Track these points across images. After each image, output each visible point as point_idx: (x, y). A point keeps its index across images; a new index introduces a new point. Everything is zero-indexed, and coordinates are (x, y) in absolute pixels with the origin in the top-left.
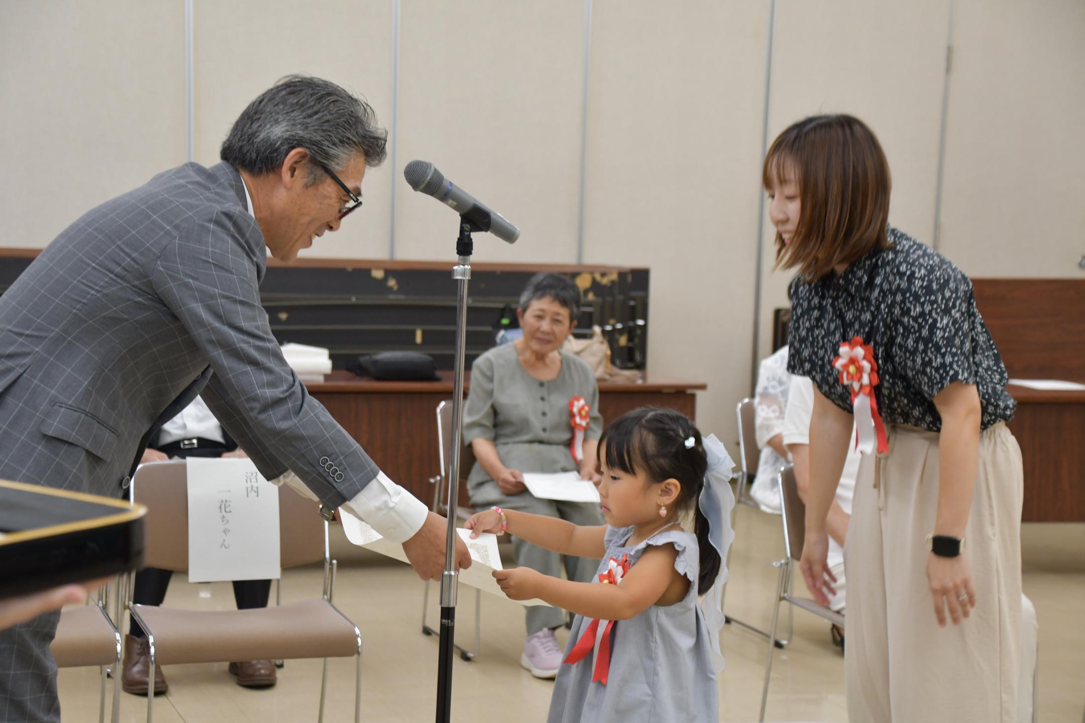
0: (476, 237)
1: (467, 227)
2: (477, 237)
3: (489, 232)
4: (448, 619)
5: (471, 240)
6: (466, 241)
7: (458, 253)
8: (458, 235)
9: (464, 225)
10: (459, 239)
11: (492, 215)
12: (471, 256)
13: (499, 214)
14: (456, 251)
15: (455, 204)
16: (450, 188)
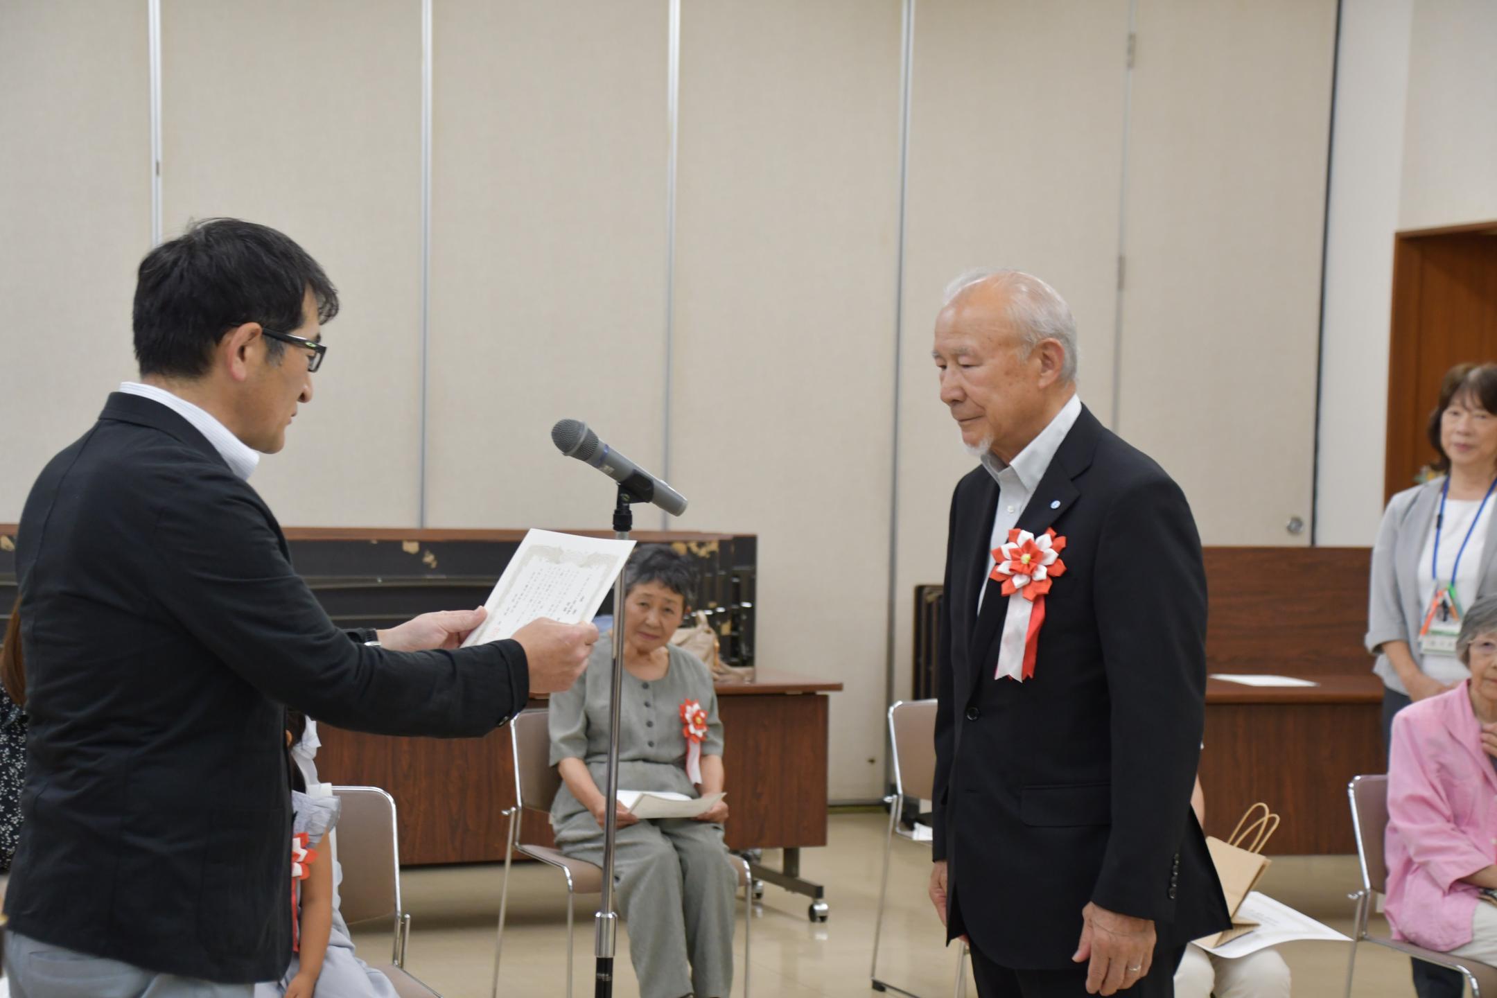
0: (635, 508)
1: (626, 497)
3: (650, 503)
4: (606, 973)
5: (631, 512)
6: (624, 513)
7: (614, 527)
9: (622, 495)
10: (616, 512)
11: (655, 483)
13: (661, 481)
15: (611, 470)
16: (606, 451)
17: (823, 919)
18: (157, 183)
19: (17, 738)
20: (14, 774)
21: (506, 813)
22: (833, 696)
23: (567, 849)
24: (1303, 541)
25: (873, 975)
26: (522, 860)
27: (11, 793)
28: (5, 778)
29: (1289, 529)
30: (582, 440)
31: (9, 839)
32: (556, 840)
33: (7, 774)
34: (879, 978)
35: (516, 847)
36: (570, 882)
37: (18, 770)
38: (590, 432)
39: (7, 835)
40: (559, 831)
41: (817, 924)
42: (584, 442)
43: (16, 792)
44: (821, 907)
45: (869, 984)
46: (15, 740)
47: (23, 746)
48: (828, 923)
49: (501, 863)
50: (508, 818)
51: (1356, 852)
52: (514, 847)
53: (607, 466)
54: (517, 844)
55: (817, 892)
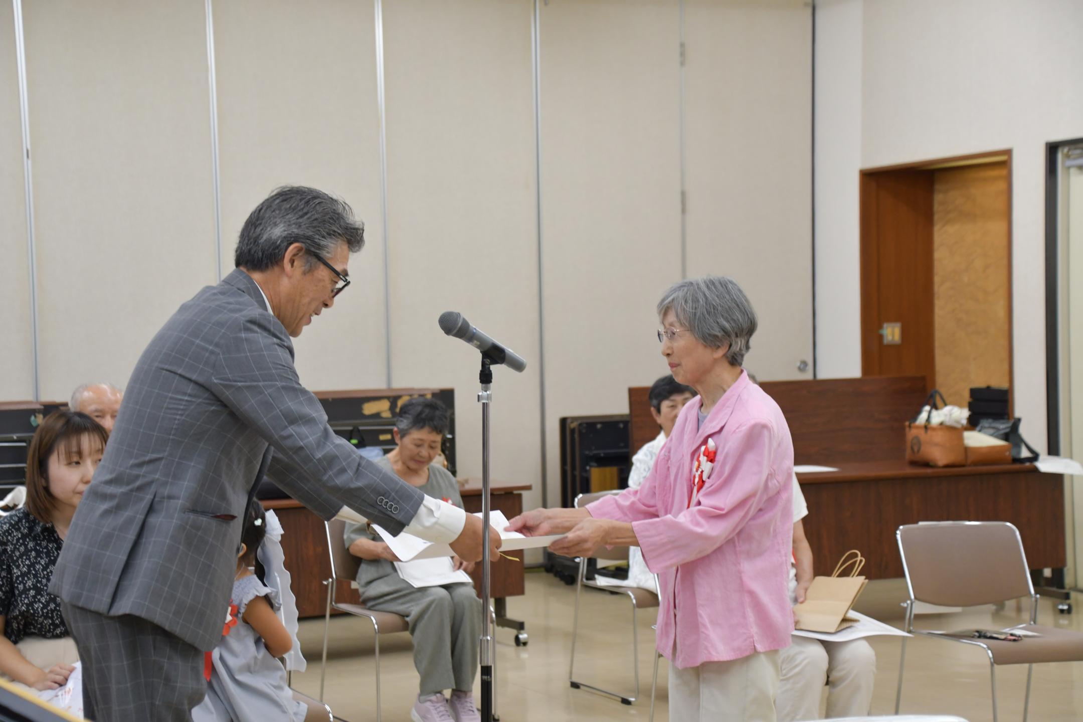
0: (494, 368)
1: (488, 361)
2: (496, 369)
3: (504, 365)
4: (487, 676)
5: (491, 371)
6: (487, 372)
7: (480, 382)
8: (480, 368)
9: (485, 360)
10: (481, 371)
11: (506, 351)
12: (491, 384)
13: (510, 350)
14: (479, 380)
15: (478, 343)
16: (475, 331)
17: (525, 644)
18: (28, 164)
19: (41, 543)
20: (39, 569)
21: (325, 583)
22: (525, 494)
23: (370, 604)
24: (808, 376)
25: (571, 678)
26: (337, 614)
27: (38, 582)
28: (34, 572)
29: (800, 369)
30: (460, 324)
31: (40, 612)
32: (361, 600)
33: (34, 569)
34: (575, 680)
35: (333, 605)
36: (376, 627)
37: (42, 565)
38: (464, 319)
39: (39, 610)
40: (364, 593)
41: (521, 648)
42: (461, 326)
43: (41, 581)
44: (523, 636)
45: (569, 684)
46: (40, 545)
47: (44, 549)
48: (529, 646)
49: (323, 617)
50: (327, 586)
51: (903, 575)
52: (331, 606)
53: (475, 342)
54: (333, 603)
55: (520, 626)
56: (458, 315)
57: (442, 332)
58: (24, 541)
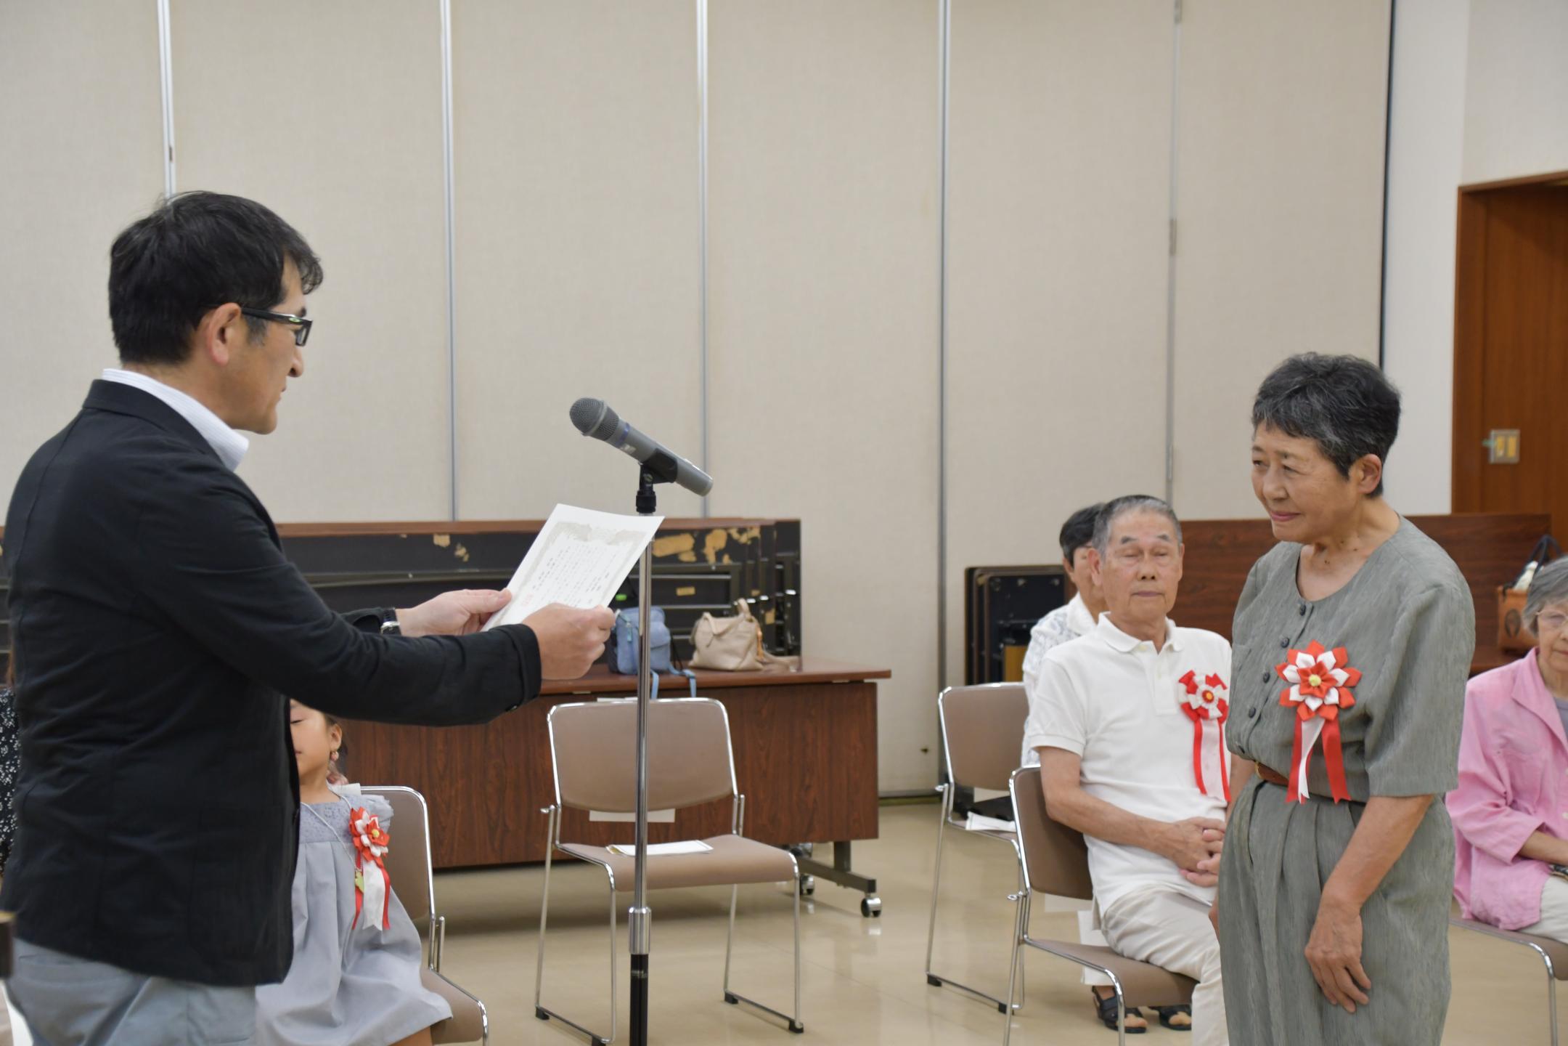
0: (659, 488)
1: (649, 477)
3: (675, 483)
4: (640, 969)
5: (654, 493)
6: (648, 494)
7: (638, 510)
8: (637, 487)
9: (645, 475)
10: (639, 493)
11: (679, 462)
12: (654, 513)
13: (686, 460)
14: (636, 508)
15: (633, 449)
16: (627, 430)
17: (876, 913)
18: (171, 169)
21: (545, 811)
22: (881, 684)
25: (928, 969)
26: (563, 860)
30: (601, 418)
34: (935, 972)
35: (556, 847)
36: (612, 880)
38: (609, 410)
41: (871, 919)
42: (604, 420)
44: (874, 902)
45: (925, 979)
48: (882, 917)
49: (541, 864)
50: (547, 816)
52: (554, 846)
53: (628, 447)
54: (557, 842)
55: (870, 886)
56: (600, 404)
57: (577, 432)
58: (9, 738)
